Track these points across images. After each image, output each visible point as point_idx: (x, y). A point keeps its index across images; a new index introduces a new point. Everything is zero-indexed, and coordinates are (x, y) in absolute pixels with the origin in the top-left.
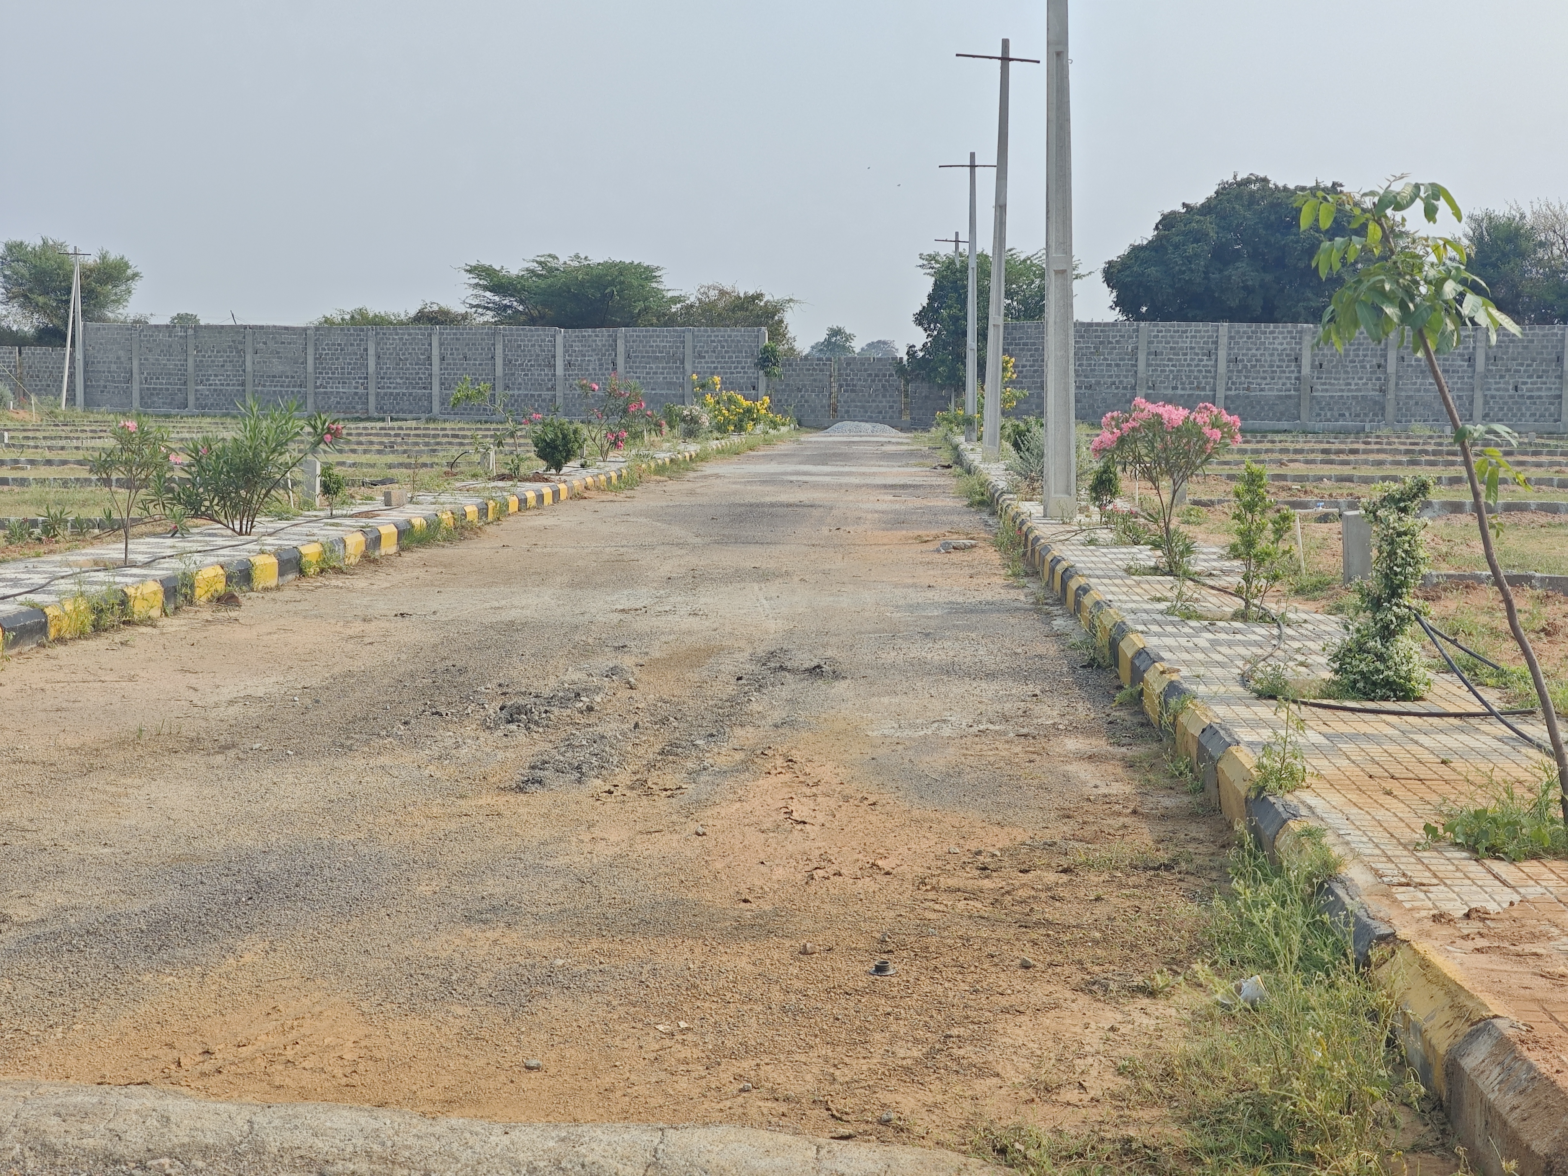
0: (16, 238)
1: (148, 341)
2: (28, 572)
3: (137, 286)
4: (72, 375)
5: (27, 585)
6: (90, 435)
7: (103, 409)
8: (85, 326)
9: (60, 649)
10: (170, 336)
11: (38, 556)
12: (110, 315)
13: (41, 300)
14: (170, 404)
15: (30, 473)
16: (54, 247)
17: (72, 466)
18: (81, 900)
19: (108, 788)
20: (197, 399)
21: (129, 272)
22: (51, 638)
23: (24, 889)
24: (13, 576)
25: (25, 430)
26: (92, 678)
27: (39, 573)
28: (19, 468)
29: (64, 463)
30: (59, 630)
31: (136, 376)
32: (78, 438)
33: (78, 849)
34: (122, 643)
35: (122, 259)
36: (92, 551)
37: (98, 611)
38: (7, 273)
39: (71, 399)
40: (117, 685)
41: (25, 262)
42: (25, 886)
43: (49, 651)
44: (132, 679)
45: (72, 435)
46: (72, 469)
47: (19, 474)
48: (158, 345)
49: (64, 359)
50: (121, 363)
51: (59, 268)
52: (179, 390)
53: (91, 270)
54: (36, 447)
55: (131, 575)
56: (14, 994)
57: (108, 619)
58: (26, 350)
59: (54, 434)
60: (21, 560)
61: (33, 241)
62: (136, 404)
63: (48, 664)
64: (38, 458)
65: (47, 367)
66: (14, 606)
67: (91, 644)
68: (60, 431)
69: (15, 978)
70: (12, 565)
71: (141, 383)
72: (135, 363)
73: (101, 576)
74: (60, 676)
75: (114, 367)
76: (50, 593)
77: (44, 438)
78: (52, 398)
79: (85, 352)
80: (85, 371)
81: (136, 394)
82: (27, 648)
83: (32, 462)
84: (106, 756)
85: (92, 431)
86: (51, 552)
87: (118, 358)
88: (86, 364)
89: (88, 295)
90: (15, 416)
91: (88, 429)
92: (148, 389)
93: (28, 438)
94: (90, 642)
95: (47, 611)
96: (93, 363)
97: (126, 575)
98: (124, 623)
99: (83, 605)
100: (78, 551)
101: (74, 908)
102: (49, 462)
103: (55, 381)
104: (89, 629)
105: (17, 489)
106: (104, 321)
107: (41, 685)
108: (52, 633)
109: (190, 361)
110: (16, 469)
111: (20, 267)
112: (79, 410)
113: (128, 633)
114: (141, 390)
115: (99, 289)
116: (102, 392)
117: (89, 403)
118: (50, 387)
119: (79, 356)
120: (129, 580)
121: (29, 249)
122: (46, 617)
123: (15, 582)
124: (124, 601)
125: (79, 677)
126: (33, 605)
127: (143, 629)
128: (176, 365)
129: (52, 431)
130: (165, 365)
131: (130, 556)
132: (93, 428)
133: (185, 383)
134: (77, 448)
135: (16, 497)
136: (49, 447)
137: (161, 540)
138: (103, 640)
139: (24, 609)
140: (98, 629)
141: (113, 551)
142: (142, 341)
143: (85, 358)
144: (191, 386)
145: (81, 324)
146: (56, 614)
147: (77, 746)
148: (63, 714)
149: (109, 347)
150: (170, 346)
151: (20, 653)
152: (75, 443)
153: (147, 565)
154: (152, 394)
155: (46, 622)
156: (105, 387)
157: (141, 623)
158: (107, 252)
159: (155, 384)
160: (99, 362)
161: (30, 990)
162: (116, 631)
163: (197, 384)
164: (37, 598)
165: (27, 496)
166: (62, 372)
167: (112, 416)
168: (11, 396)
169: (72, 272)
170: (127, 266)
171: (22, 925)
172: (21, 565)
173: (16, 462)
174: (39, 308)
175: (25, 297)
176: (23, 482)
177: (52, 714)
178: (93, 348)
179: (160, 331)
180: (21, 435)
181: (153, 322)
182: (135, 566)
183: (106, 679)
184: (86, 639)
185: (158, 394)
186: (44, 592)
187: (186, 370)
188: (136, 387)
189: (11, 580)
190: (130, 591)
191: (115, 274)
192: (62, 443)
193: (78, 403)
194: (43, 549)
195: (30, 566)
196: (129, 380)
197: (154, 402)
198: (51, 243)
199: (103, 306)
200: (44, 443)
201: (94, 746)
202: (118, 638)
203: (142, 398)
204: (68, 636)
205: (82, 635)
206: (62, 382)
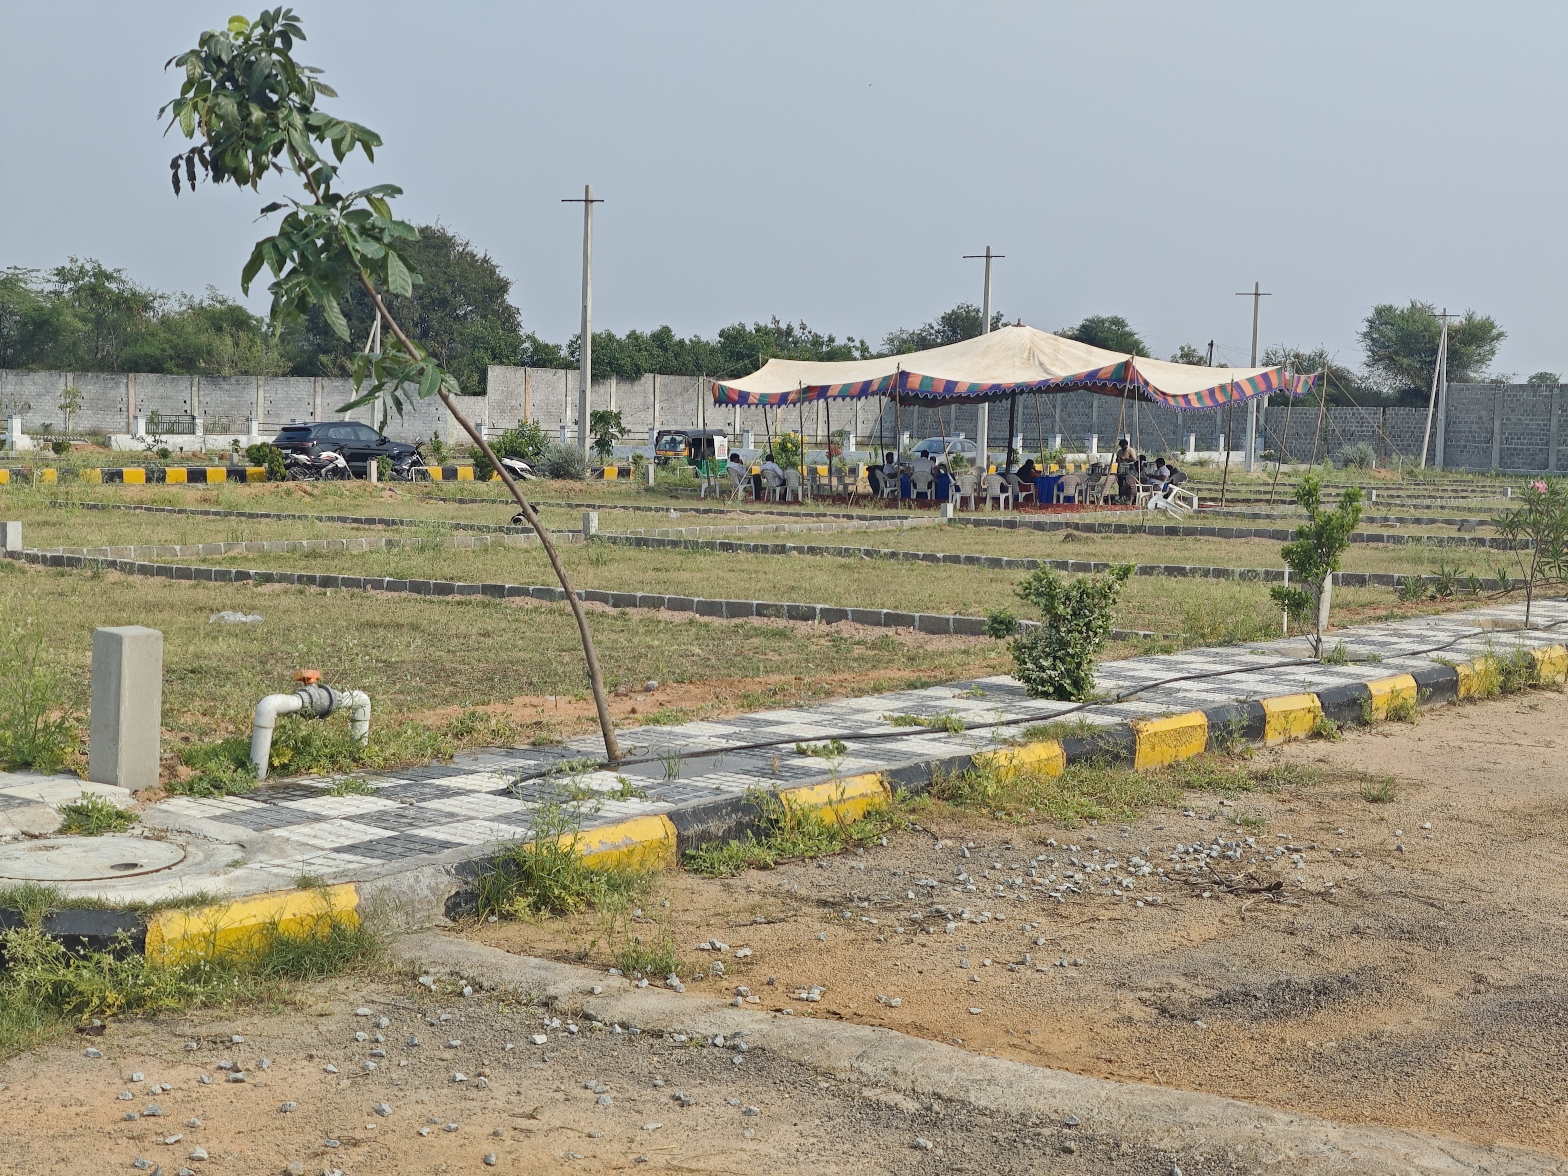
0: (1386, 302)
1: (1512, 401)
2: (1431, 629)
3: (1500, 346)
4: (1433, 435)
5: (1435, 643)
6: (1450, 494)
7: (1462, 469)
8: (1448, 386)
9: (1469, 709)
10: (1534, 396)
11: (1437, 613)
12: (1472, 375)
13: (1406, 361)
14: (1530, 464)
15: (1399, 530)
16: (1421, 310)
17: (1440, 525)
18: (1553, 971)
19: (1552, 856)
20: (1559, 460)
21: (1495, 332)
22: (1461, 696)
23: (1491, 951)
24: (1419, 632)
25: (1388, 489)
26: (1507, 740)
27: (1442, 630)
28: (1388, 525)
29: (1432, 521)
30: (1469, 690)
31: (1497, 436)
32: (1442, 498)
33: (1538, 917)
34: (1531, 707)
35: (1488, 318)
36: (1490, 612)
37: (1507, 673)
38: (1375, 336)
39: (1431, 459)
40: (1534, 750)
41: (1392, 325)
42: (1491, 948)
43: (1459, 709)
44: (1548, 745)
45: (1433, 494)
46: (1439, 528)
47: (1391, 532)
48: (1522, 404)
49: (1426, 419)
50: (1483, 423)
51: (1425, 330)
52: (1541, 450)
53: (1457, 331)
54: (1403, 506)
55: (1536, 638)
56: (1510, 1059)
57: (1516, 681)
58: (1390, 411)
59: (1416, 493)
60: (1421, 617)
61: (1402, 304)
62: (1495, 464)
63: (1461, 722)
64: (1405, 516)
65: (1409, 427)
66: (1427, 663)
67: (1500, 706)
68: (1420, 490)
69: (1508, 1043)
70: (1413, 621)
71: (1502, 443)
72: (1497, 423)
73: (1505, 637)
74: (1474, 735)
75: (1475, 427)
76: (1458, 651)
77: (1409, 497)
78: (1413, 457)
79: (1447, 411)
80: (1447, 431)
81: (1495, 455)
82: (1438, 705)
83: (1401, 520)
84: (1542, 823)
85: (1453, 491)
86: (1448, 610)
87: (1480, 418)
88: (1448, 424)
89: (1453, 355)
90: (1377, 475)
91: (1449, 488)
92: (1508, 449)
93: (1392, 496)
94: (1498, 704)
95: (1459, 669)
96: (1455, 423)
97: (1531, 638)
98: (1530, 686)
99: (1492, 664)
100: (1474, 611)
101: (1549, 979)
102: (1418, 521)
103: (1417, 441)
104: (1497, 690)
105: (1391, 546)
106: (1466, 381)
107: (1458, 743)
108: (1462, 692)
109: (1554, 420)
110: (1386, 526)
111: (1387, 330)
112: (1438, 469)
113: (1534, 697)
114: (1501, 450)
115: (1463, 350)
116: (1462, 452)
117: (1449, 463)
118: (1411, 447)
119: (1441, 416)
120: (1535, 643)
121: (1398, 312)
122: (1457, 675)
123: (1422, 639)
124: (1532, 665)
125: (1493, 738)
126: (1445, 663)
127: (1549, 694)
128: (1539, 425)
129: (1413, 490)
130: (1527, 425)
131: (1531, 619)
132: (1454, 487)
133: (1547, 444)
134: (1442, 507)
135: (1392, 554)
136: (1414, 506)
137: (1557, 604)
138: (1511, 703)
139: (1437, 666)
140: (1506, 691)
141: (1513, 612)
142: (1505, 401)
143: (1447, 418)
144: (1553, 447)
145: (1445, 384)
146: (1467, 673)
147: (1509, 809)
148: (1487, 775)
149: (1472, 407)
150: (1534, 406)
151: (1432, 710)
152: (1439, 502)
153: (1547, 628)
154: (1512, 454)
155: (1457, 680)
156: (1465, 447)
157: (1547, 687)
158: (1474, 313)
159: (1516, 444)
160: (1460, 422)
161: (1525, 1058)
162: (1523, 694)
163: (1560, 445)
164: (1448, 656)
165: (1403, 553)
166: (1424, 432)
167: (1471, 476)
168: (1374, 455)
169: (1440, 332)
170: (1492, 326)
171: (1499, 988)
172: (1423, 622)
173: (1386, 519)
174: (1401, 370)
175: (1391, 359)
176: (1398, 540)
177: (1475, 774)
178: (1456, 409)
179: (1524, 391)
180: (1386, 493)
181: (1516, 381)
182: (1536, 629)
183: (1522, 742)
184: (1494, 700)
185: (1518, 454)
186: (1452, 650)
187: (1549, 430)
188: (1496, 447)
189: (1417, 636)
190: (1538, 655)
191: (1480, 334)
192: (1427, 502)
193: (1437, 462)
194: (1440, 607)
195: (1432, 623)
196: (1490, 440)
197: (1513, 463)
198: (1419, 305)
199: (1466, 367)
200: (1409, 502)
201: (1527, 811)
202: (1526, 701)
203: (1502, 458)
204: (1476, 696)
205: (1489, 696)
206: (1422, 442)
